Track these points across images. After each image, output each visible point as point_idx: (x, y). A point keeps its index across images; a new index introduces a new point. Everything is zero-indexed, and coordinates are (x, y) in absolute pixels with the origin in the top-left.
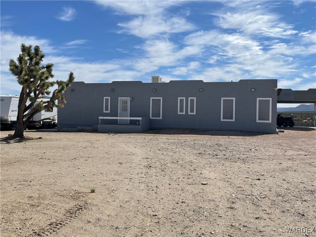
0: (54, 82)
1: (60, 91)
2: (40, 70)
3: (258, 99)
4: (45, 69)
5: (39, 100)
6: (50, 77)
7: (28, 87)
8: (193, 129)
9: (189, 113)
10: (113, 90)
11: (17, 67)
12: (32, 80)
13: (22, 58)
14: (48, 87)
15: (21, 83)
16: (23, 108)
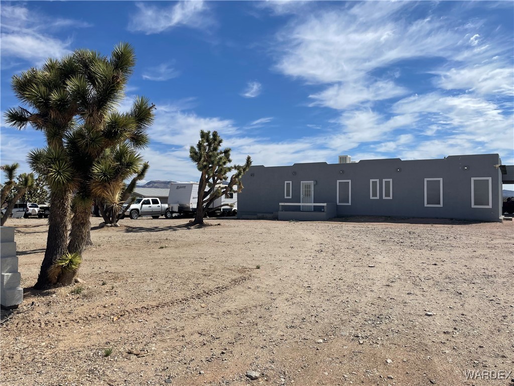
0: (231, 167)
1: (237, 176)
2: (218, 155)
3: (473, 179)
4: (223, 155)
5: (217, 186)
6: (227, 162)
7: (207, 173)
8: (390, 217)
9: (384, 198)
10: (295, 173)
11: (196, 153)
12: (210, 166)
13: (201, 144)
14: (225, 173)
15: (200, 169)
16: (203, 194)
